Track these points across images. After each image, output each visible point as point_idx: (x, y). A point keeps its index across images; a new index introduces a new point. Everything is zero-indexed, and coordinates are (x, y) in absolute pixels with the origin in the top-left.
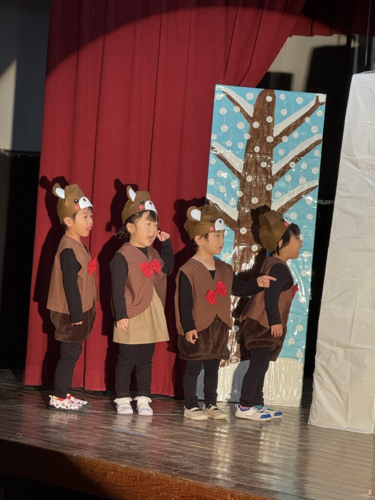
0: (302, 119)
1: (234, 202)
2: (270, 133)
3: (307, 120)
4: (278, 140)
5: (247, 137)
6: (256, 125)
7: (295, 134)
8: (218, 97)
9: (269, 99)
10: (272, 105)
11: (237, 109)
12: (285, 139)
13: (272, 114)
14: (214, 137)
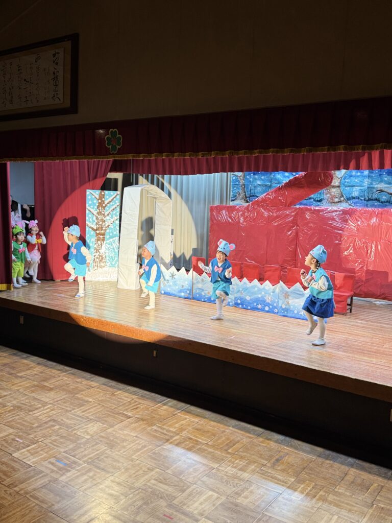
0: (113, 199)
1: (94, 223)
2: (104, 203)
3: (114, 199)
4: (106, 205)
5: (97, 205)
6: (100, 201)
7: (111, 203)
8: (88, 193)
9: (103, 193)
10: (104, 195)
11: (93, 197)
12: (108, 205)
13: (104, 198)
14: (87, 205)
